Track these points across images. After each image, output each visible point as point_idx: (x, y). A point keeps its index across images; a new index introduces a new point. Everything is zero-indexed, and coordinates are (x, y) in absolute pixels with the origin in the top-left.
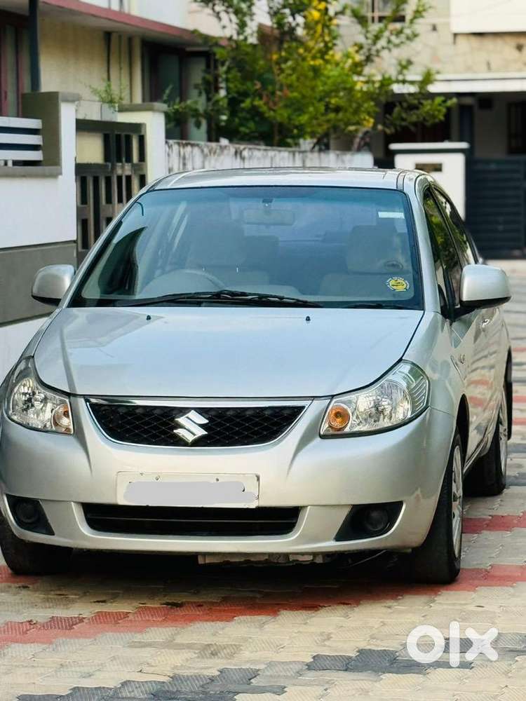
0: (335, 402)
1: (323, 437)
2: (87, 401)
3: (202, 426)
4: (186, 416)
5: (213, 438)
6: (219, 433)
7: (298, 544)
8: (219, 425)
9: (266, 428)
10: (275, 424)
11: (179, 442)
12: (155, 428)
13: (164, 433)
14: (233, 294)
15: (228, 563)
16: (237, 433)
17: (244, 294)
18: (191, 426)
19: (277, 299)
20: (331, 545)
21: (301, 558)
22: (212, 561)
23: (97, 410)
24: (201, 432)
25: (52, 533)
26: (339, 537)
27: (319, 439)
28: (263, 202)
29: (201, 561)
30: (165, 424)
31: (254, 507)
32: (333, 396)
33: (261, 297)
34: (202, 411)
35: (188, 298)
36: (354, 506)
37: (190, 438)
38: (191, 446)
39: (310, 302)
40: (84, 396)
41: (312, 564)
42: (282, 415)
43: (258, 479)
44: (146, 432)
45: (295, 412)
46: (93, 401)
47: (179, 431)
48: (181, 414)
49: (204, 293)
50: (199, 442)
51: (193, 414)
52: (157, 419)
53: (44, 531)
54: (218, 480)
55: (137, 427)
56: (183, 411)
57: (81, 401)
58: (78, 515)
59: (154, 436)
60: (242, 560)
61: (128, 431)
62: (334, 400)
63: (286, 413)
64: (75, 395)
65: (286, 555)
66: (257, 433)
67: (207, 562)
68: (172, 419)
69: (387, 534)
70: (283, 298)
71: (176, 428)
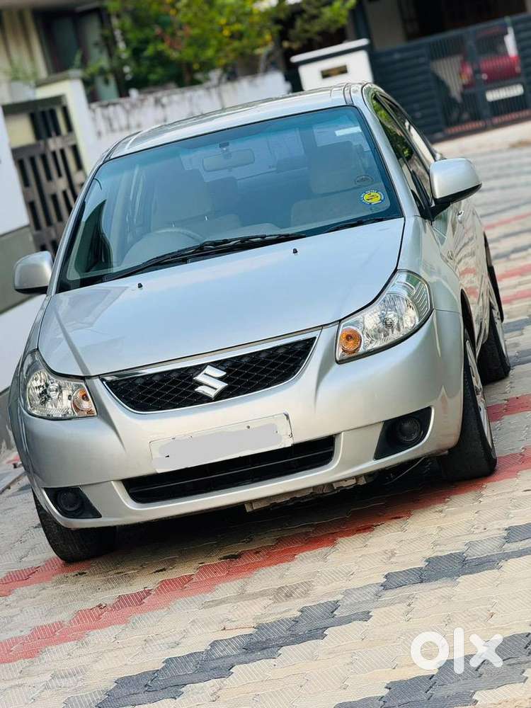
0: (344, 326)
1: (340, 362)
2: (102, 380)
3: (221, 379)
4: (204, 372)
5: (233, 388)
6: (239, 382)
7: (341, 471)
8: (237, 374)
9: (283, 367)
10: (291, 360)
11: (204, 399)
12: (176, 391)
13: (185, 393)
14: (215, 244)
15: (275, 505)
16: (257, 378)
17: (226, 241)
18: (211, 381)
19: (259, 239)
20: (372, 465)
21: (345, 484)
22: (259, 507)
23: (113, 386)
24: (221, 385)
25: (100, 516)
26: (377, 457)
27: (336, 365)
28: (221, 146)
29: (248, 509)
30: (185, 385)
31: (290, 445)
32: (340, 321)
33: (243, 240)
34: (217, 364)
35: (174, 257)
36: (386, 422)
37: (212, 393)
38: (214, 401)
39: (292, 235)
40: (98, 376)
41: (356, 487)
42: (295, 351)
43: (287, 416)
44: (168, 397)
45: (309, 344)
46: (108, 378)
47: (200, 389)
48: (198, 372)
49: (186, 249)
50: (221, 395)
51: (209, 370)
52: (175, 382)
53: (91, 516)
54: (249, 427)
55: (158, 394)
56: (200, 368)
57: (97, 382)
58: (121, 493)
59: (177, 399)
60: (288, 499)
61: (150, 400)
62: (342, 325)
63: (298, 347)
64: (90, 377)
65: (330, 485)
66: (275, 373)
67: (255, 508)
68: (191, 379)
69: (423, 442)
70: (266, 236)
71: (197, 387)
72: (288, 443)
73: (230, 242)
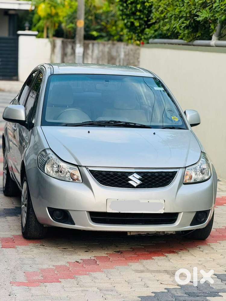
0: (187, 170)
1: (185, 184)
2: (87, 169)
3: (139, 179)
4: (133, 175)
5: (144, 184)
6: (146, 183)
8: (146, 179)
9: (165, 180)
10: (168, 179)
11: (131, 186)
12: (120, 180)
13: (124, 182)
14: (115, 122)
17: (119, 122)
18: (135, 180)
19: (133, 124)
20: (189, 228)
22: (133, 234)
23: (92, 172)
24: (139, 182)
25: (74, 224)
26: (191, 225)
27: (183, 185)
28: (106, 81)
29: (129, 234)
30: (124, 179)
31: (163, 213)
32: (185, 167)
33: (126, 123)
34: (138, 173)
36: (197, 212)
37: (135, 185)
38: (136, 188)
39: (146, 126)
40: (85, 167)
42: (169, 175)
43: (164, 200)
45: (174, 174)
47: (130, 182)
48: (130, 175)
49: (103, 121)
50: (139, 187)
51: (135, 175)
52: (120, 177)
53: (70, 223)
54: (149, 202)
55: (112, 180)
56: (131, 173)
57: (84, 169)
59: (120, 184)
61: (108, 182)
62: (187, 169)
63: (171, 174)
64: (81, 166)
66: (161, 182)
67: (131, 234)
68: (127, 177)
69: (205, 223)
70: (136, 124)
71: (129, 181)
72: (162, 211)
73: (121, 123)
